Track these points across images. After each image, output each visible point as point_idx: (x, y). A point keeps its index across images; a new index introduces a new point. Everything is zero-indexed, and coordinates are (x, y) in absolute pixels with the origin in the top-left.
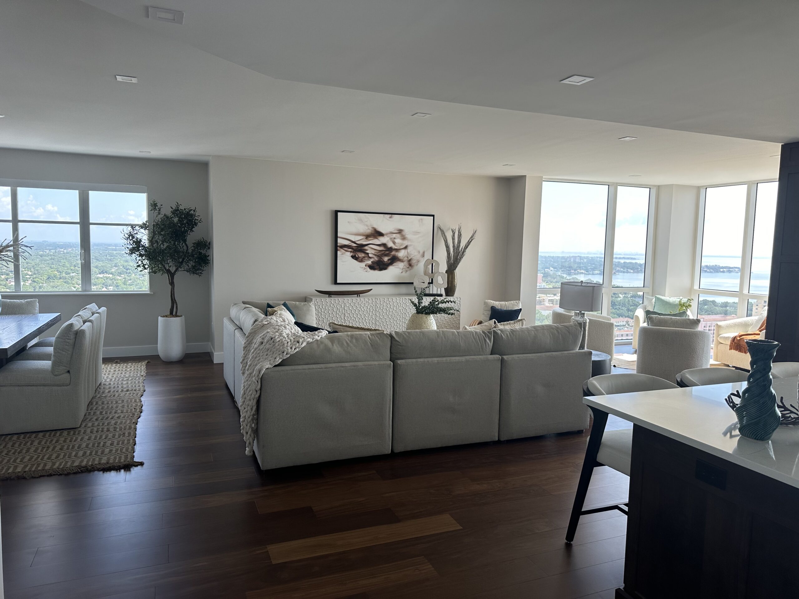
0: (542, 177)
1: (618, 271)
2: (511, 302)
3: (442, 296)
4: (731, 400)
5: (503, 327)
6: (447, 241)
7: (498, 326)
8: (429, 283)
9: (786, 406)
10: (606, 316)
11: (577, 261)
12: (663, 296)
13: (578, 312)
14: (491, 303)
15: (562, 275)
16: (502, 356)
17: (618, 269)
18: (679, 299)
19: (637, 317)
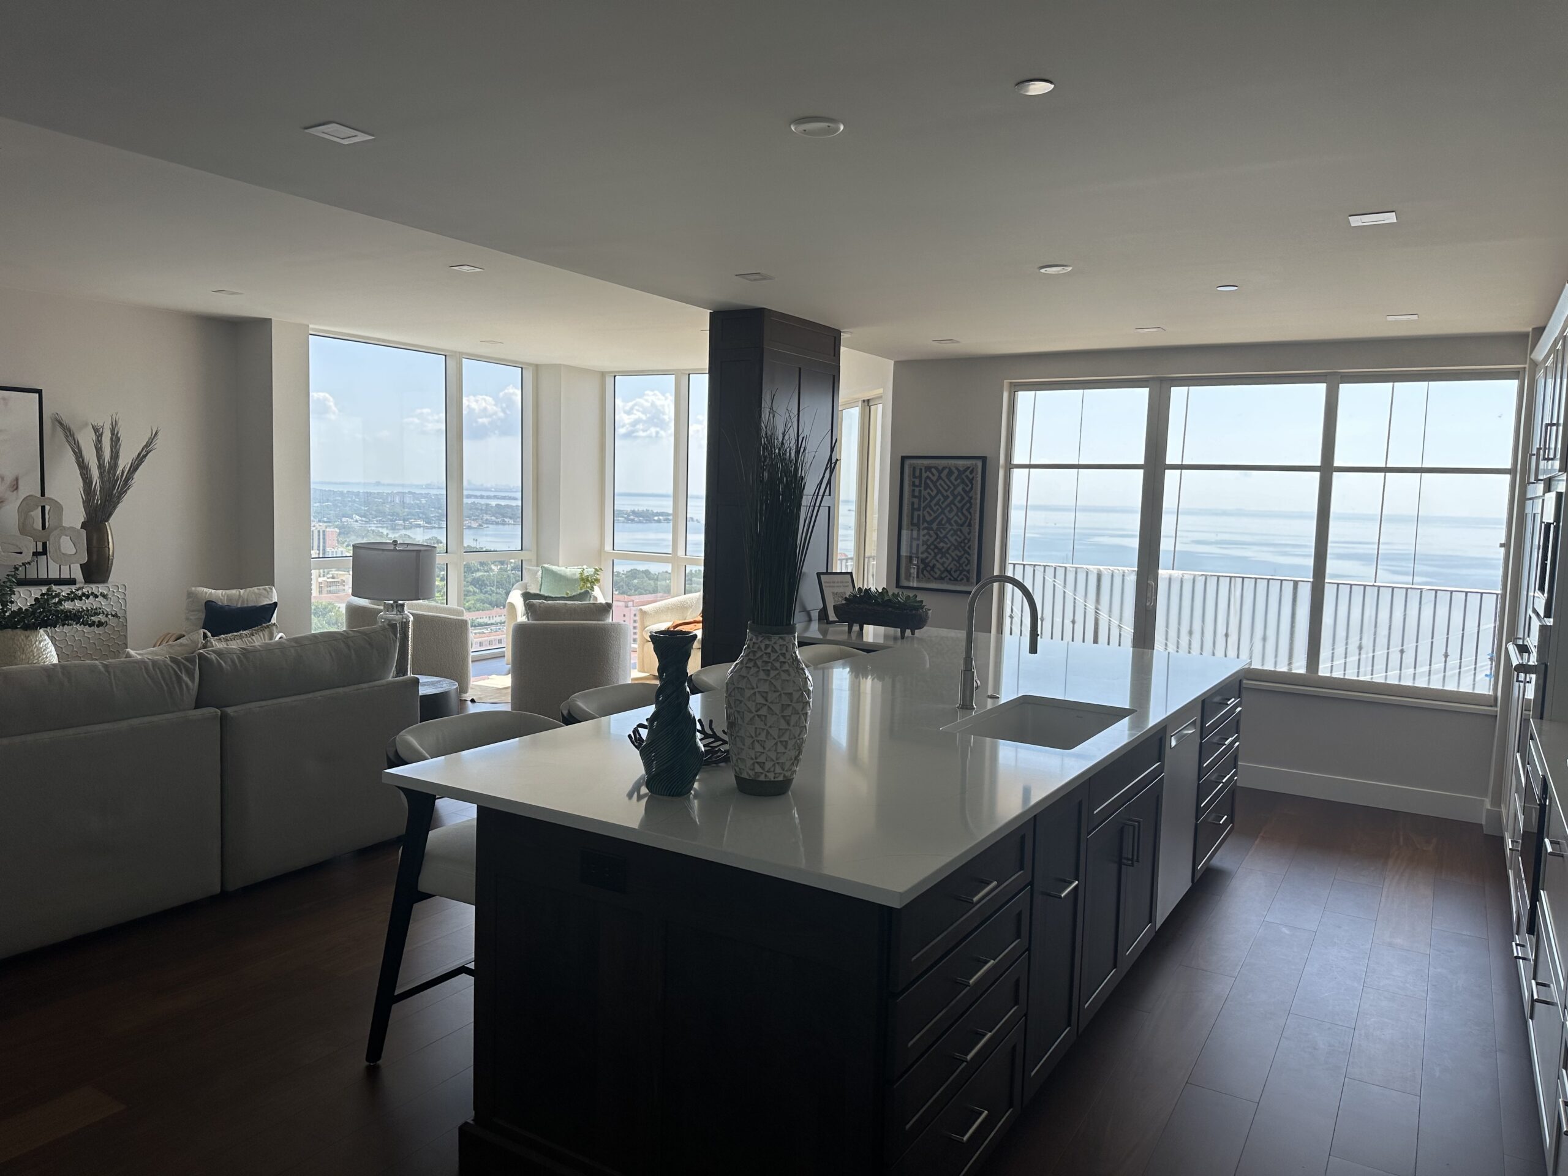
0: (308, 326)
1: (487, 522)
2: (254, 588)
3: (75, 584)
4: (638, 736)
5: (225, 646)
6: (81, 452)
7: (211, 643)
8: (36, 554)
9: (718, 735)
10: (455, 607)
11: (408, 502)
12: (554, 565)
13: (392, 602)
14: (204, 595)
15: (378, 531)
16: (221, 709)
17: (486, 517)
18: (580, 570)
19: (512, 606)
